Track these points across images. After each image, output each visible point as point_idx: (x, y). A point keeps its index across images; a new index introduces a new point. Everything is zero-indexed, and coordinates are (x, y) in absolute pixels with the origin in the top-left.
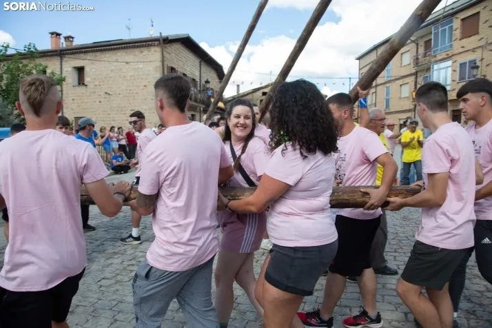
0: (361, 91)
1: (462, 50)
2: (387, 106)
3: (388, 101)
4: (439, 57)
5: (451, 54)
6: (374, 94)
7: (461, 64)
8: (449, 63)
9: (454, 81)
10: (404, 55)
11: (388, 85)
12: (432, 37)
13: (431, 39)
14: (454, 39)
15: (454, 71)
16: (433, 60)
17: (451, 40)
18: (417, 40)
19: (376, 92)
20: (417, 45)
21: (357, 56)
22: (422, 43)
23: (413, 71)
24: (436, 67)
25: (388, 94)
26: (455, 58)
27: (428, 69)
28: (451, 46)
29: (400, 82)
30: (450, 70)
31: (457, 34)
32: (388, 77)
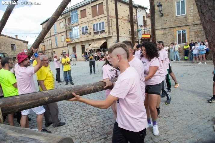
0: (34, 50)
1: (82, 22)
2: (57, 45)
3: (56, 43)
4: (74, 25)
5: (78, 24)
6: (50, 40)
7: (82, 28)
8: (78, 27)
9: (80, 34)
10: (61, 24)
11: (56, 36)
12: (71, 16)
13: (70, 18)
14: (78, 18)
15: (80, 30)
16: (72, 26)
17: (77, 19)
18: (65, 17)
19: (51, 39)
20: (66, 19)
21: (41, 23)
22: (67, 19)
23: (65, 30)
24: (73, 28)
25: (56, 40)
26: (80, 25)
27: (71, 30)
28: (78, 20)
29: (60, 35)
30: (79, 30)
31: (79, 16)
32: (55, 33)
